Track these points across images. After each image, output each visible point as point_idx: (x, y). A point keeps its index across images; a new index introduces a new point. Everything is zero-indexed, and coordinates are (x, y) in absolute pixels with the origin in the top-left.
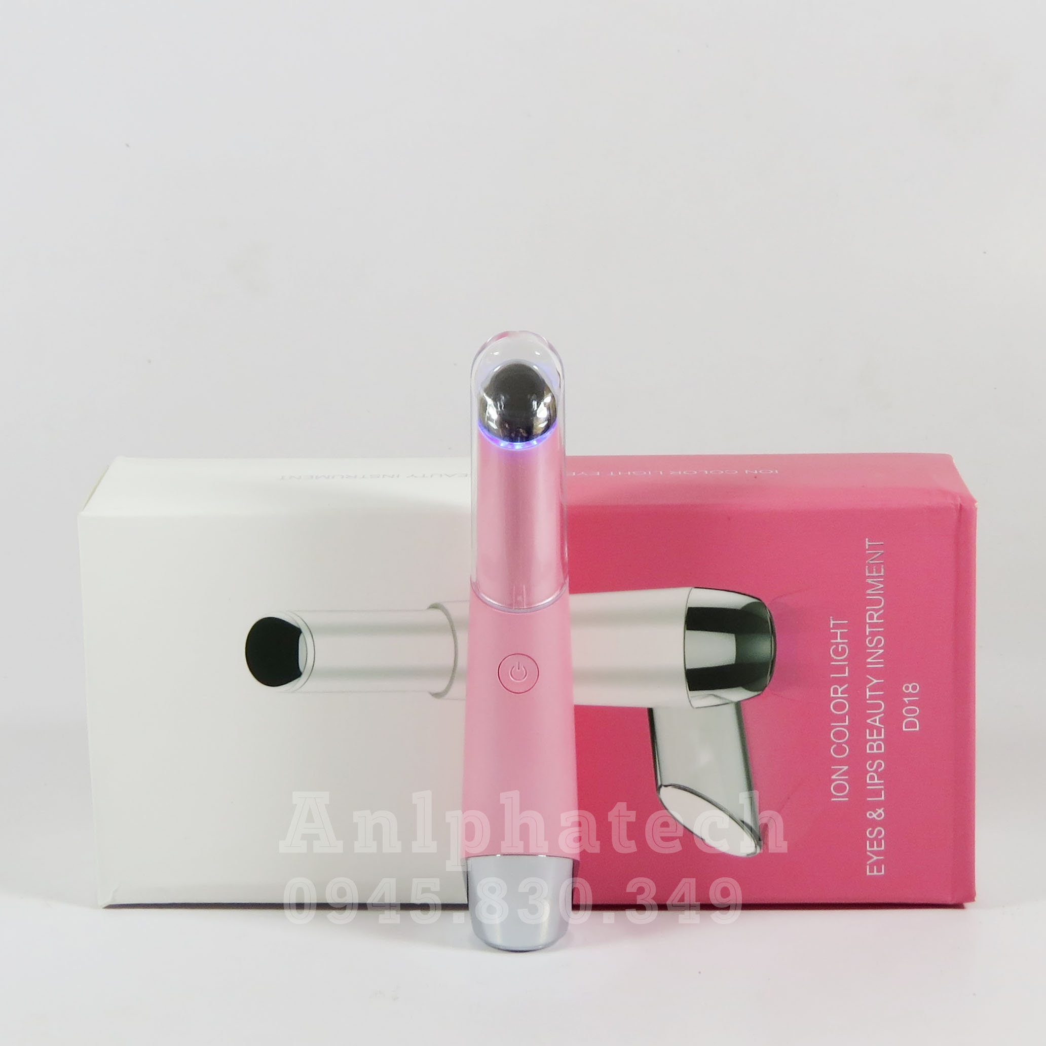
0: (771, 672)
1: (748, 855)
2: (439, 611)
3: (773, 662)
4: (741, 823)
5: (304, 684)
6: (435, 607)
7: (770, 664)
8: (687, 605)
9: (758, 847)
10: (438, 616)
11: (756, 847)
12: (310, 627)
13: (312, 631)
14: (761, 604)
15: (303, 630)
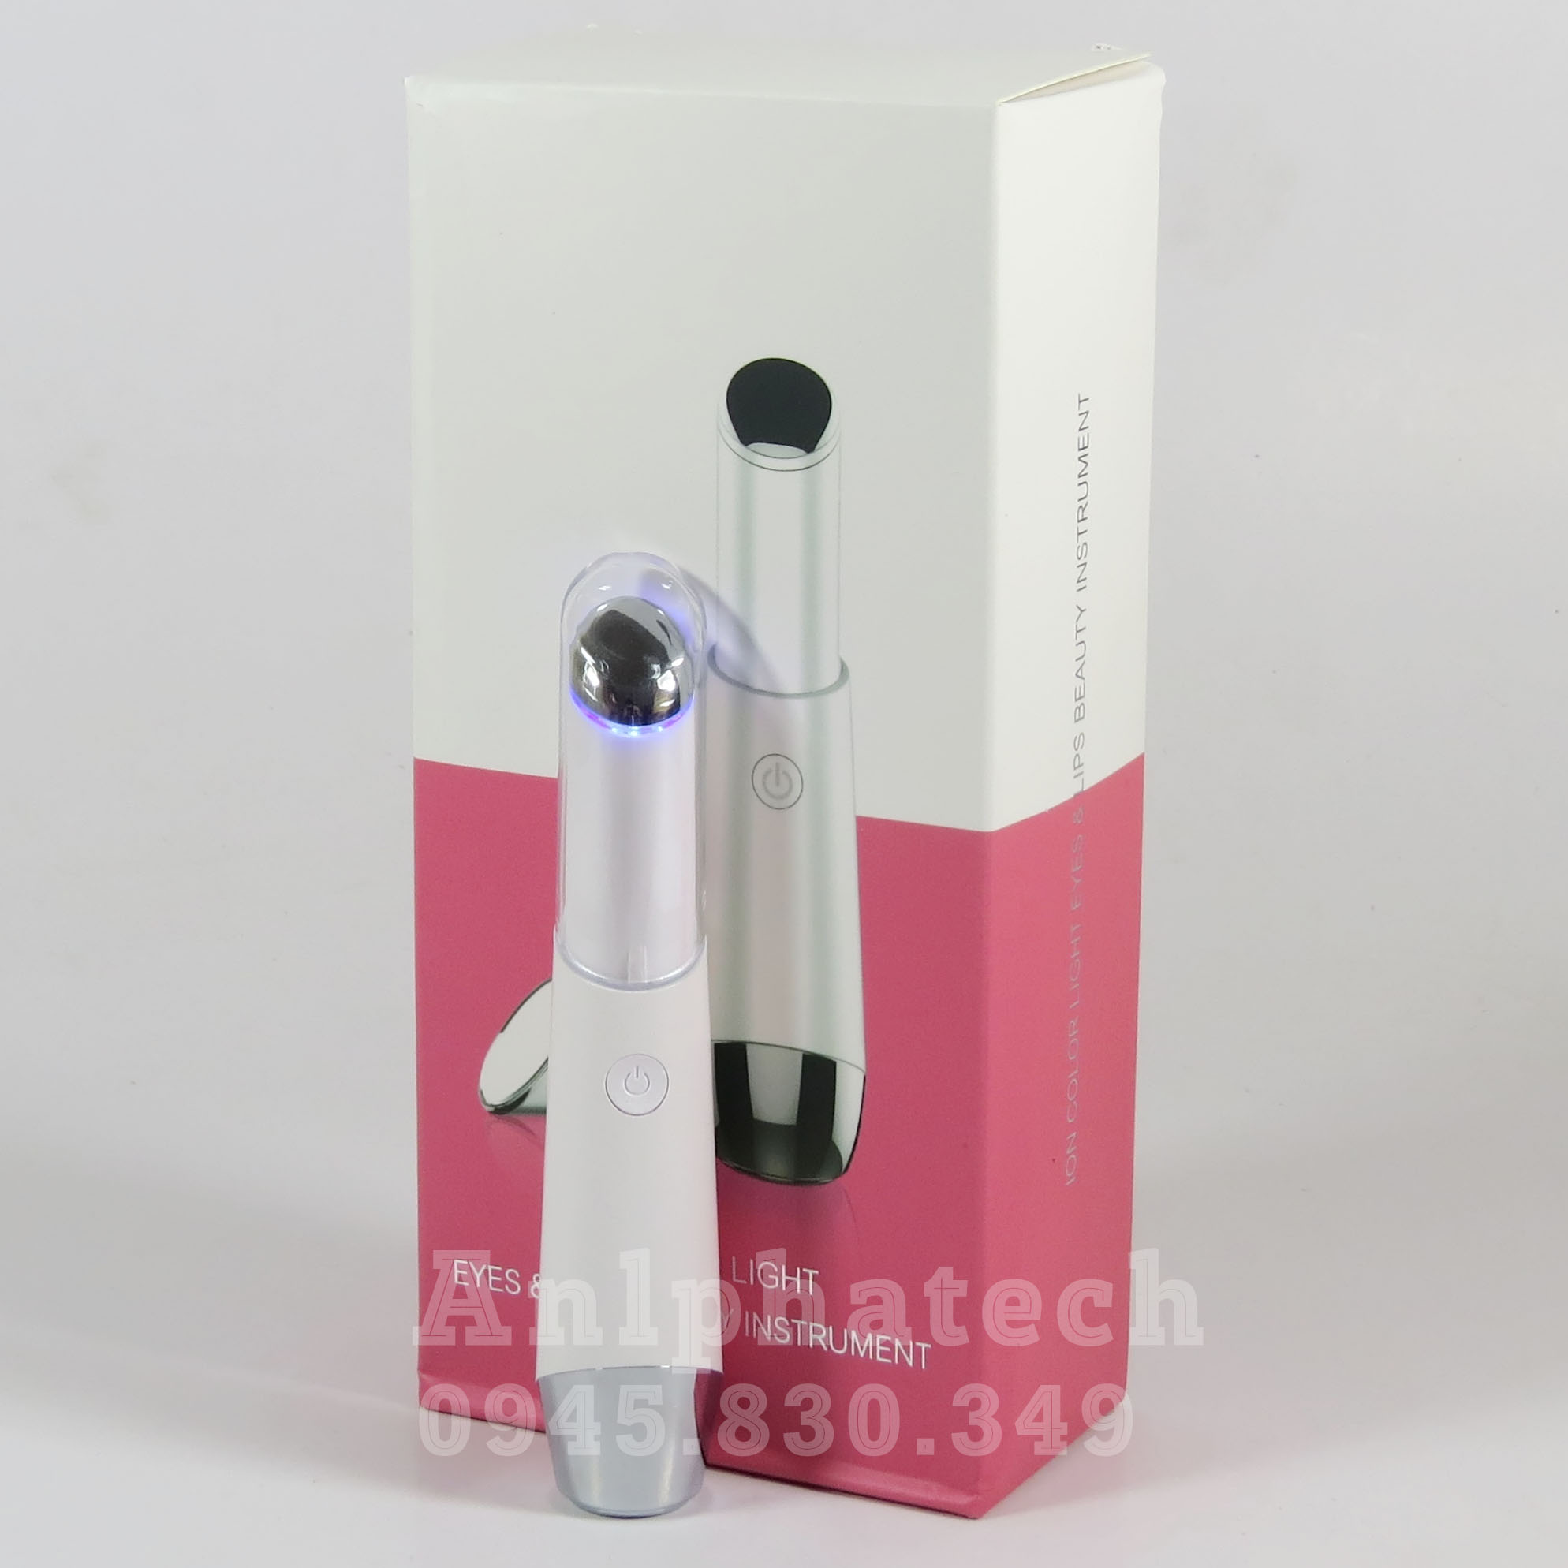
0: (740, 1169)
1: (482, 1092)
2: (838, 676)
3: (755, 1175)
4: (525, 1091)
5: (731, 448)
6: (844, 670)
7: (752, 1171)
8: (840, 1060)
9: (492, 1109)
10: (830, 675)
11: (492, 1106)
12: (816, 466)
13: (808, 469)
14: (839, 1171)
15: (812, 455)
